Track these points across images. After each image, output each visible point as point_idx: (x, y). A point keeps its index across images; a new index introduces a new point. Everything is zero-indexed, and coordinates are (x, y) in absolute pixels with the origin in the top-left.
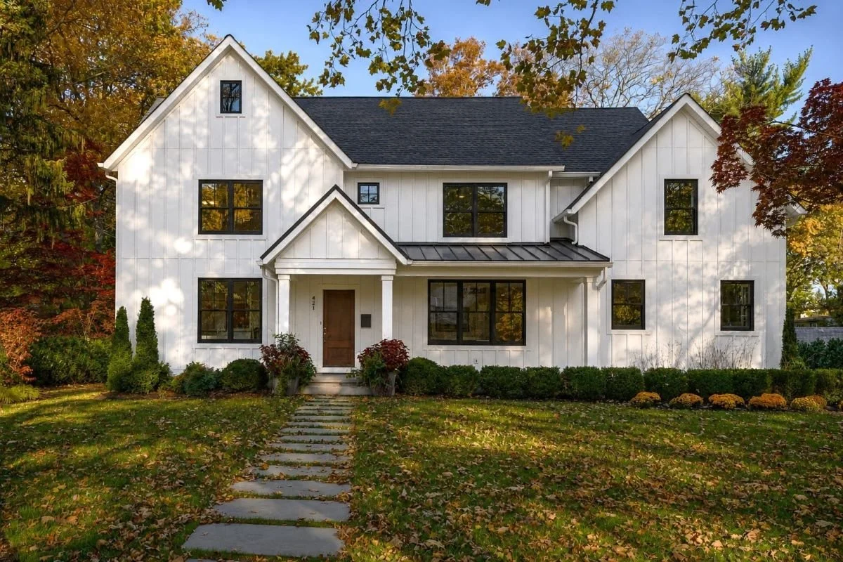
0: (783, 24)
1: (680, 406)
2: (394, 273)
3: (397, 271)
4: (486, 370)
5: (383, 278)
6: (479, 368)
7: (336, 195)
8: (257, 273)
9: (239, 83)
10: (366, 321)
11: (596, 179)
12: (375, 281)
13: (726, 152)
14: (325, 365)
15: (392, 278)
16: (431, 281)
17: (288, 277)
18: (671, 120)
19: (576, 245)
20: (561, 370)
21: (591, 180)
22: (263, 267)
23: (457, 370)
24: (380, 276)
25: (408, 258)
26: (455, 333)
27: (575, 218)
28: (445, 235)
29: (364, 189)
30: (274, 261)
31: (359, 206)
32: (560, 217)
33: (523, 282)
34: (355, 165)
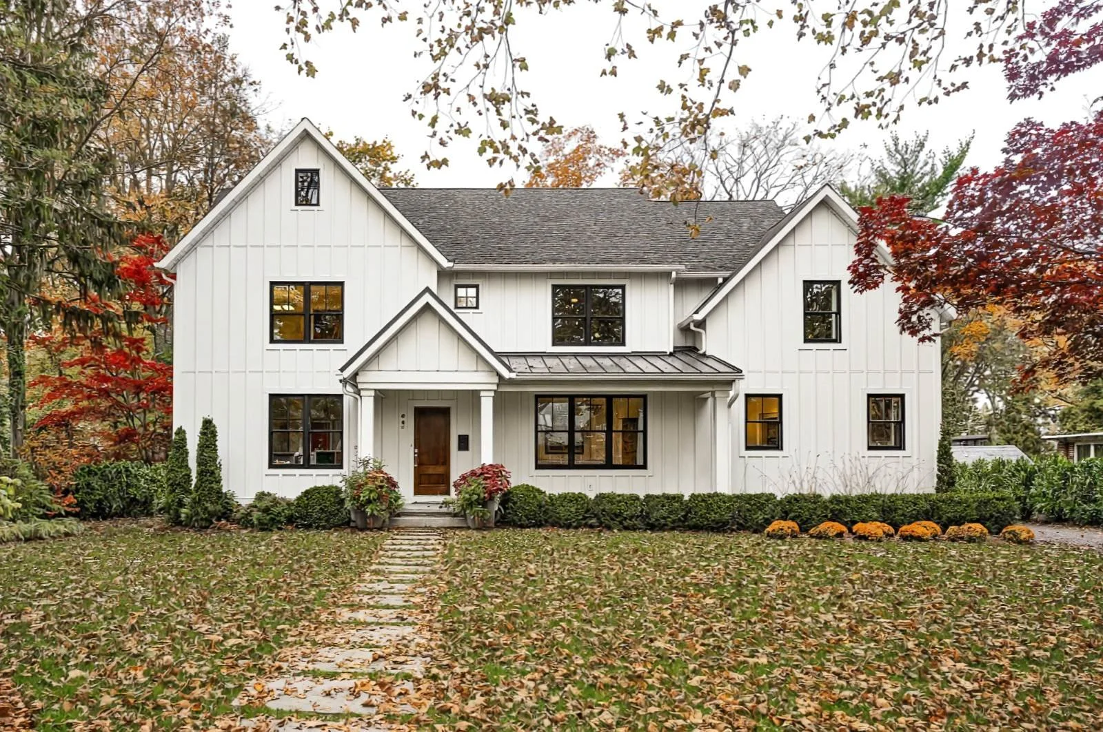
0: (936, 100)
1: (820, 536)
2: (495, 387)
3: (498, 385)
4: (601, 497)
5: (482, 394)
6: (592, 496)
7: (427, 298)
8: (337, 389)
9: (317, 172)
10: (464, 443)
11: (726, 280)
12: (473, 397)
13: (865, 249)
14: (417, 492)
15: (492, 394)
16: (538, 397)
17: (372, 393)
18: (810, 214)
19: (704, 355)
20: (686, 498)
21: (720, 280)
22: (344, 382)
23: (566, 498)
24: (478, 392)
25: (510, 370)
26: (566, 456)
27: (701, 324)
28: (554, 344)
29: (461, 292)
30: (356, 374)
31: (455, 311)
32: (685, 324)
33: (644, 397)
34: (451, 264)
